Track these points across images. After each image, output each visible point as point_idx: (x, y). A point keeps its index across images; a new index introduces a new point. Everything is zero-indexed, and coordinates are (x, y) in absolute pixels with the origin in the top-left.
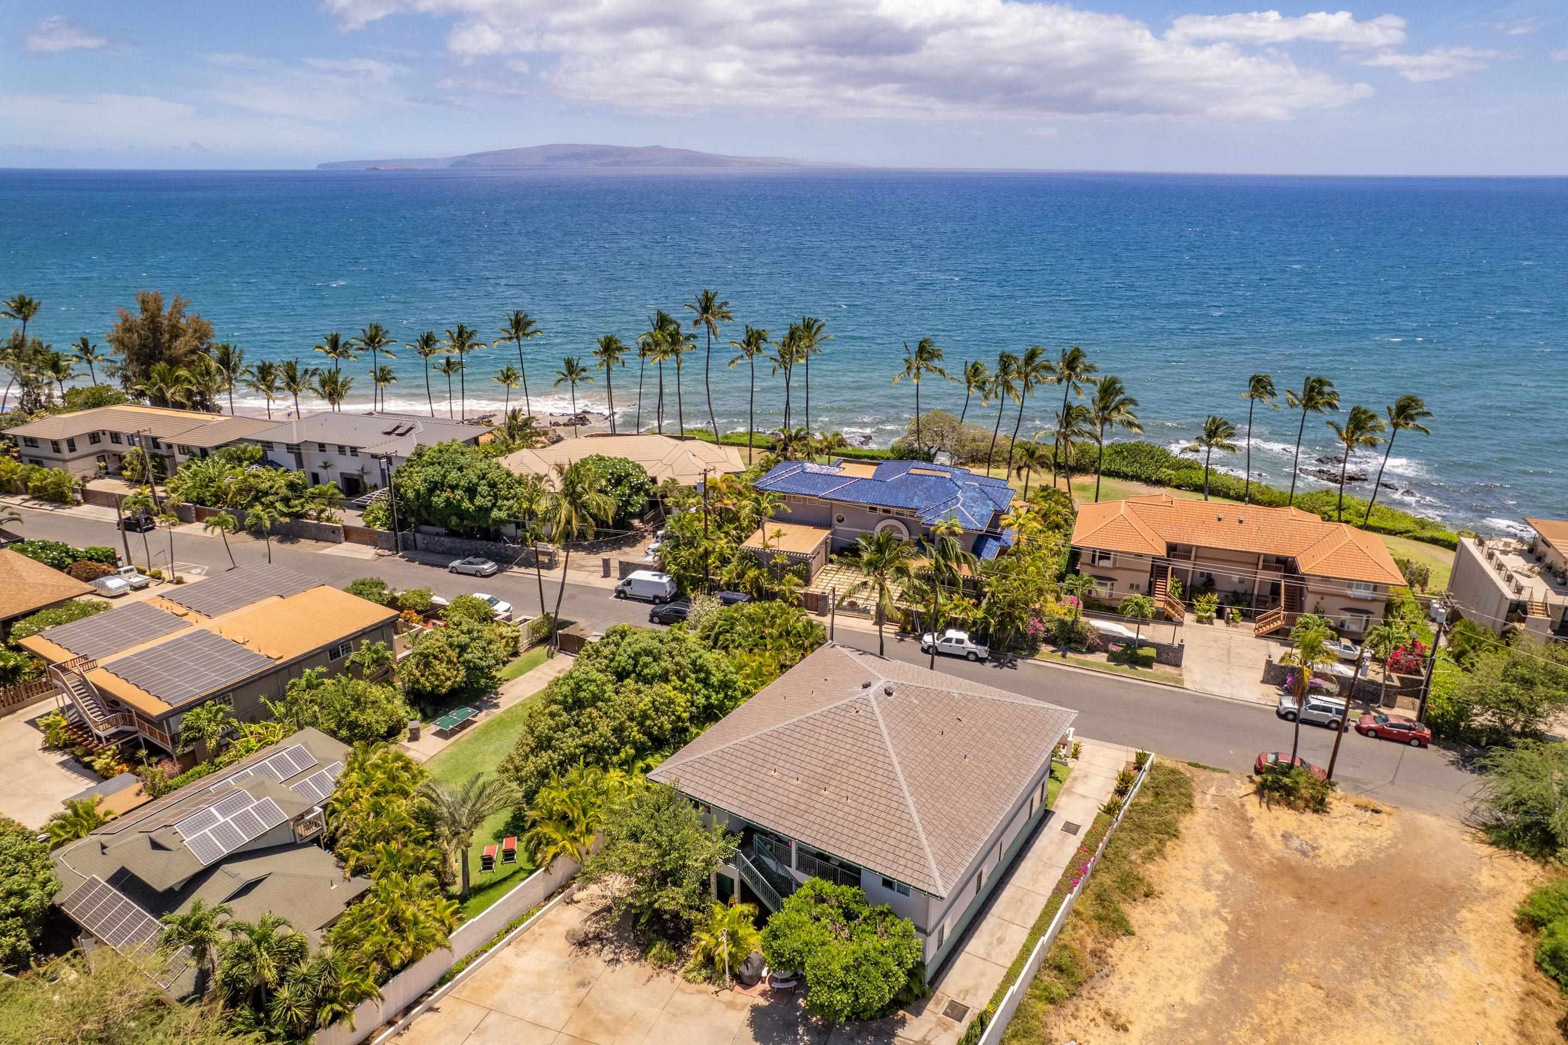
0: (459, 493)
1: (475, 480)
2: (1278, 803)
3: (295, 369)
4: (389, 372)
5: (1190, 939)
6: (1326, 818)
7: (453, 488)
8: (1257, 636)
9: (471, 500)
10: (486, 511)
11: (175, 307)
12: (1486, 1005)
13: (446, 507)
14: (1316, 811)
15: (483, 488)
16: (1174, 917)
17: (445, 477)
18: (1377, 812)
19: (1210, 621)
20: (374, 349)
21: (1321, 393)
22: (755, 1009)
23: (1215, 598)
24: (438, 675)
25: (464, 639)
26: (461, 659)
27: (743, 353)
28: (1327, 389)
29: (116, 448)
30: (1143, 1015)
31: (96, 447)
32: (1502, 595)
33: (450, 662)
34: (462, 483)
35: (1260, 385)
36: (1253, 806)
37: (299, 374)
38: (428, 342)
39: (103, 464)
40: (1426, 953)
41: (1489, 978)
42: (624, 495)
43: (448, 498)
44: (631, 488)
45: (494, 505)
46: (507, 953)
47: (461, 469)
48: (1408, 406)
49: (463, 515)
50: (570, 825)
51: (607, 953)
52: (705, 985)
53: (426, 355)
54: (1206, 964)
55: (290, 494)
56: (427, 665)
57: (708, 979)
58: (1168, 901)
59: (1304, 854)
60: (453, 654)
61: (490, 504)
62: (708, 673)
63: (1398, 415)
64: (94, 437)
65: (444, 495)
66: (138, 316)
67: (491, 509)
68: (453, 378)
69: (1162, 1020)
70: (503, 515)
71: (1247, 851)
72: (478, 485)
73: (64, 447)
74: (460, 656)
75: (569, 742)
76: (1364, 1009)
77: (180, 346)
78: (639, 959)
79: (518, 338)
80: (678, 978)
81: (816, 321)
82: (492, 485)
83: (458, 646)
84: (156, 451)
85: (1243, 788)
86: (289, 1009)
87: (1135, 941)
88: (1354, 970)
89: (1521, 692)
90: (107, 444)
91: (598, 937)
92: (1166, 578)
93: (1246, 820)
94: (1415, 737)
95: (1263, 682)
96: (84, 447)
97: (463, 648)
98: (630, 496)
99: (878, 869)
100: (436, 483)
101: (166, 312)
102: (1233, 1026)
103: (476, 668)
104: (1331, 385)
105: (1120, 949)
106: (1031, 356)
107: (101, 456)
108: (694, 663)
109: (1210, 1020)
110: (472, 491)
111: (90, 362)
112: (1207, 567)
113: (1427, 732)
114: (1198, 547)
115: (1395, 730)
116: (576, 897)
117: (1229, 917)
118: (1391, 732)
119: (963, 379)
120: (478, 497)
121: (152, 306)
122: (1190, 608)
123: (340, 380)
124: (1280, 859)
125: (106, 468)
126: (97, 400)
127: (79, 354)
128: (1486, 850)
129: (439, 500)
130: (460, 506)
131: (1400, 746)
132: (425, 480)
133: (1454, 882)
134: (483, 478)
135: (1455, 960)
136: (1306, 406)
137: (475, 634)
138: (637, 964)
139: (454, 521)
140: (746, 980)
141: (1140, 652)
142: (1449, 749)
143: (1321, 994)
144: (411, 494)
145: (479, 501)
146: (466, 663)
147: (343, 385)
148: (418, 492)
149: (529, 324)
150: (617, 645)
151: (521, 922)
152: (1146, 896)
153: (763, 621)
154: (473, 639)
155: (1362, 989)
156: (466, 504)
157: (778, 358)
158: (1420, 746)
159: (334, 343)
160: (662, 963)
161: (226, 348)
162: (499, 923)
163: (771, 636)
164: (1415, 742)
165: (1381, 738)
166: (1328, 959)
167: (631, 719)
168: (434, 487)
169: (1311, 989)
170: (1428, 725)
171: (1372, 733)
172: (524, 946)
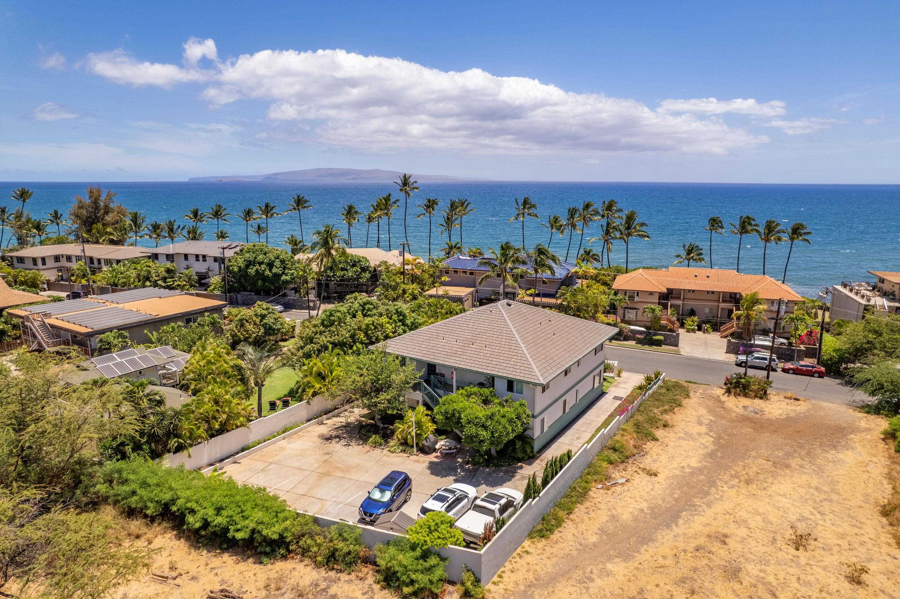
0: (263, 266)
1: (273, 259)
2: (739, 395)
3: (173, 225)
4: (226, 233)
5: (692, 443)
6: (768, 402)
7: (261, 263)
8: (721, 337)
9: (270, 270)
10: (277, 276)
11: (108, 196)
12: (868, 468)
13: (256, 275)
14: (761, 398)
15: (277, 263)
16: (682, 435)
17: (256, 258)
18: (797, 400)
19: (693, 331)
20: (218, 218)
21: (750, 224)
22: (431, 463)
23: (696, 318)
24: (248, 331)
25: (265, 312)
26: (262, 323)
27: (425, 212)
28: (753, 223)
29: (68, 265)
30: (666, 470)
31: (58, 264)
32: (860, 303)
33: (255, 324)
34: (266, 261)
35: (715, 223)
36: (724, 398)
37: (175, 227)
38: (248, 213)
39: (60, 274)
40: (831, 449)
41: (869, 459)
42: (357, 271)
43: (257, 270)
44: (361, 268)
45: (283, 273)
46: (283, 443)
47: (265, 254)
48: (798, 229)
49: (265, 279)
50: (324, 378)
51: (343, 442)
52: (401, 454)
53: (247, 221)
54: (701, 452)
55: (167, 275)
56: (242, 325)
57: (403, 451)
58: (677, 429)
59: (756, 413)
60: (258, 321)
61: (281, 272)
62: (404, 316)
63: (793, 234)
64: (57, 258)
65: (255, 268)
66: (88, 201)
67: (281, 275)
68: (262, 235)
69: (677, 472)
70: (288, 278)
71: (722, 412)
72: (274, 261)
73: (40, 262)
74: (261, 321)
75: (323, 339)
76: (796, 469)
77: (109, 218)
78: (362, 444)
79: (299, 209)
80: (385, 451)
81: (466, 200)
82: (283, 262)
83: (260, 316)
84: (92, 265)
85: (719, 392)
86: (153, 428)
87: (658, 443)
88: (788, 455)
89: (874, 337)
90: (64, 263)
91: (337, 437)
92: (667, 309)
93: (722, 403)
94: (816, 372)
95: (726, 353)
96: (50, 263)
97: (263, 317)
98: (360, 273)
99: (504, 375)
100: (250, 261)
101: (103, 198)
102: (719, 474)
103: (270, 328)
104: (754, 220)
105: (649, 445)
106: (587, 206)
107: (60, 269)
108: (397, 310)
109: (705, 472)
110: (271, 265)
111: (58, 224)
112: (691, 304)
113: (823, 369)
114: (684, 290)
115: (805, 368)
116: (324, 422)
117: (714, 436)
118: (802, 370)
119: (548, 225)
120: (274, 268)
121: (96, 194)
122: (682, 325)
123: (199, 231)
124: (742, 415)
125: (62, 276)
126: (60, 241)
127: (52, 219)
128: (862, 415)
129: (252, 271)
130: (263, 273)
131: (808, 378)
132: (245, 261)
133: (844, 425)
134: (278, 258)
135: (849, 453)
136: (741, 233)
137: (270, 310)
138: (361, 446)
139: (260, 283)
140: (426, 449)
141: (654, 337)
142: (836, 379)
143: (771, 463)
144: (236, 269)
145: (274, 270)
146: (264, 326)
147: (200, 235)
148: (240, 267)
149: (306, 201)
150: (352, 303)
151: (292, 428)
152: (665, 426)
153: (436, 306)
154: (270, 313)
155: (794, 462)
156: (267, 272)
157: (445, 224)
158: (819, 377)
159: (195, 214)
160: (376, 445)
161: (136, 214)
162: (279, 426)
163: (441, 312)
164: (816, 375)
165: (796, 374)
166: (774, 451)
167: (360, 329)
168: (249, 264)
169: (765, 462)
170: (824, 365)
171: (791, 371)
172: (292, 440)
